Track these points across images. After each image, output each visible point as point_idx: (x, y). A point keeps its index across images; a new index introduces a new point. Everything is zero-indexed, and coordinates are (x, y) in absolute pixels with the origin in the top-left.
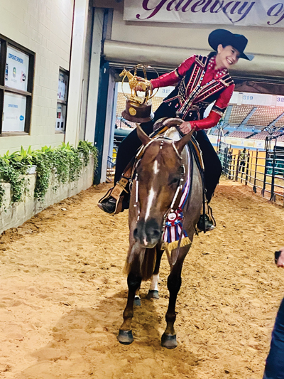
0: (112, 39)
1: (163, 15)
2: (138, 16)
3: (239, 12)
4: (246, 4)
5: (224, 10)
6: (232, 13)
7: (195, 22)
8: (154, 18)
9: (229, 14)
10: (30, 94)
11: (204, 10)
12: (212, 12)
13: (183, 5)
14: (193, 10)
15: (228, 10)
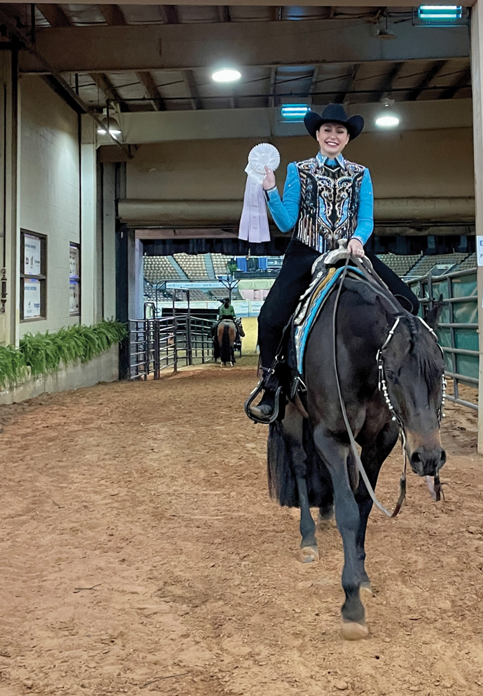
0: (128, 197)
10: (44, 278)
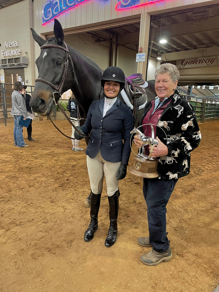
1: (187, 66)
2: (180, 67)
3: (211, 62)
4: (213, 59)
5: (206, 62)
6: (208, 62)
7: (196, 66)
8: (185, 67)
9: (207, 63)
11: (199, 63)
12: (202, 63)
13: (193, 62)
14: (196, 63)
15: (207, 62)
